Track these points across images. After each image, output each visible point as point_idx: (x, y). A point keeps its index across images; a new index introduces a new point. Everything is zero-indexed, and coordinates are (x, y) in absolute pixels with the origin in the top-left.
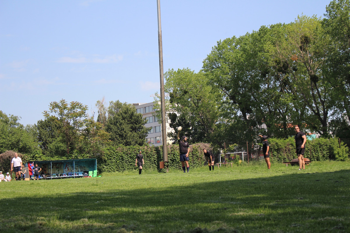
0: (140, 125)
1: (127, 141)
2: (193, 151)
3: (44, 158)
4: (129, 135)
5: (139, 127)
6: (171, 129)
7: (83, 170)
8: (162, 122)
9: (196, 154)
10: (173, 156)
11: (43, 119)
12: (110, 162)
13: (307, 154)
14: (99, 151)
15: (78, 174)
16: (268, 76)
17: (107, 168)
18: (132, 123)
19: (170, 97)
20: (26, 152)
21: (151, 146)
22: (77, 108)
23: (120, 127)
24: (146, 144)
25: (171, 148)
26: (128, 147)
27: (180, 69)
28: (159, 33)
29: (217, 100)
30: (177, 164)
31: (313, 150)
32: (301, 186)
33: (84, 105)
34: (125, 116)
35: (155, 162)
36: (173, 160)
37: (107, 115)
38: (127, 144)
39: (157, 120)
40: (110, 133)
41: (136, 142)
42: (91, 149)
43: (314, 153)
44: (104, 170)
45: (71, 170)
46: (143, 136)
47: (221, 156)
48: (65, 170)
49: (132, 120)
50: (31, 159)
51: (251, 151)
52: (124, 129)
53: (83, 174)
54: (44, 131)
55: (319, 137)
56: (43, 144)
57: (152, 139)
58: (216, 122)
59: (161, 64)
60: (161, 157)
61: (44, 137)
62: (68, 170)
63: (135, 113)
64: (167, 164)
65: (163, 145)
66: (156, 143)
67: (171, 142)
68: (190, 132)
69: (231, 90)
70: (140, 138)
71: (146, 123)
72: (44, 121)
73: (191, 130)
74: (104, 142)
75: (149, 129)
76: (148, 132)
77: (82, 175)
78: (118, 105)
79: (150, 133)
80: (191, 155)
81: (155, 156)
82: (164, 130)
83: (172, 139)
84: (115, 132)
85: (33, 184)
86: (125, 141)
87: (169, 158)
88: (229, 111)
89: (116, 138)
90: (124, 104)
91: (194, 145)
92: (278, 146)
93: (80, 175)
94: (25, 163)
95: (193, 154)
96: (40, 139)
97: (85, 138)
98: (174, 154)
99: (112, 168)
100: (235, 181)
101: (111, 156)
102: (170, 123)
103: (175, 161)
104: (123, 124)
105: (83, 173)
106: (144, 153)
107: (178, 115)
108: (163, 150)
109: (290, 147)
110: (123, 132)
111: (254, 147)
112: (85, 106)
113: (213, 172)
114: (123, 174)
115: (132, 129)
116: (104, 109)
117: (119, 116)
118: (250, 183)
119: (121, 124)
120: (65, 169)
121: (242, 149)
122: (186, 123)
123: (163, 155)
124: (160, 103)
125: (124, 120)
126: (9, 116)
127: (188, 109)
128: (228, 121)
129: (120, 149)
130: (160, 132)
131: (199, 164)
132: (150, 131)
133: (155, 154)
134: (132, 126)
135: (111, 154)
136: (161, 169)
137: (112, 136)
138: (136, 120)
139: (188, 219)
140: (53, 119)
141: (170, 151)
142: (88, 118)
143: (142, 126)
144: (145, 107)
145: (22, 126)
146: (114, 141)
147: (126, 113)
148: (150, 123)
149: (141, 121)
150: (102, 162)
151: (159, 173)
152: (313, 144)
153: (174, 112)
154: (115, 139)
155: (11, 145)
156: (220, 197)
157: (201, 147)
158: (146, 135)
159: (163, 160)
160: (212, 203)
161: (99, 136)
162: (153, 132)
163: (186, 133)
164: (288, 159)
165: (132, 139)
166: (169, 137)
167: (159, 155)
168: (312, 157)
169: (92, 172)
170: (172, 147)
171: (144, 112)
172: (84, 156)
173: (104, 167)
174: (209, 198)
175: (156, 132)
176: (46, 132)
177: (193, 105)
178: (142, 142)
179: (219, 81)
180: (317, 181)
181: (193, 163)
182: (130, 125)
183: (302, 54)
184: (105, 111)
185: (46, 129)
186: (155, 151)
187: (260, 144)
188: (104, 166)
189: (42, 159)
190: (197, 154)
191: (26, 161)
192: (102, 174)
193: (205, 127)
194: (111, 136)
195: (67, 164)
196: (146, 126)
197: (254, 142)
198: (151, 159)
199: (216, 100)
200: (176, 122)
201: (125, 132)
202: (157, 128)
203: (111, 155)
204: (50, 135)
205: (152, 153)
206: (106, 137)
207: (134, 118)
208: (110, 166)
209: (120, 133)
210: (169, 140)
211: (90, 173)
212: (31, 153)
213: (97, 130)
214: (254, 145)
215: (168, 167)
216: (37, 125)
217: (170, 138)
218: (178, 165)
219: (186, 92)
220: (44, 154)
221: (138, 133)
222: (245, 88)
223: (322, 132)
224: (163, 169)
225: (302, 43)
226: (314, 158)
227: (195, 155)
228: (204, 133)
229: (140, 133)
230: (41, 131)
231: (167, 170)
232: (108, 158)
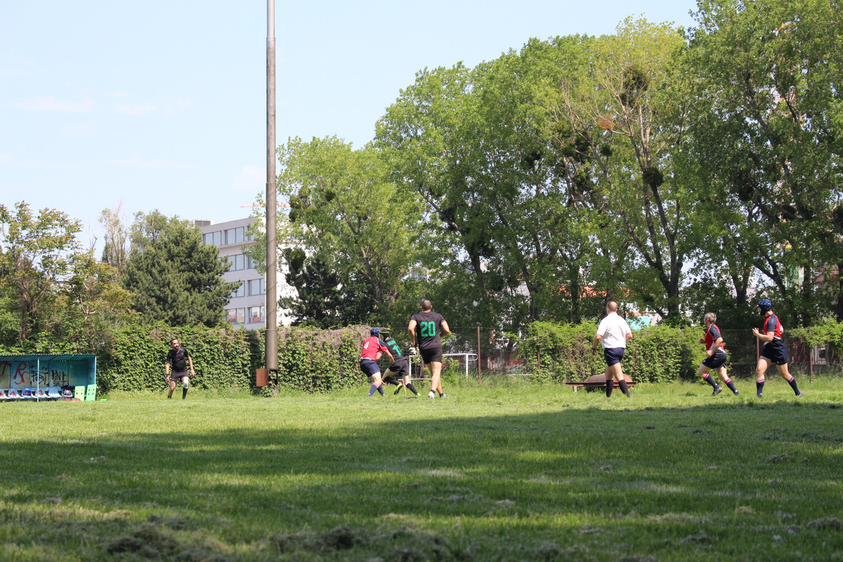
0: (211, 274)
1: (177, 313)
2: (341, 346)
4: (181, 299)
5: (209, 280)
6: (289, 287)
7: (61, 383)
8: (267, 269)
9: (348, 352)
10: (292, 356)
12: (131, 365)
13: (628, 364)
14: (103, 335)
15: (47, 393)
16: (540, 165)
17: (123, 381)
18: (190, 269)
19: (290, 208)
21: (236, 328)
22: (55, 225)
23: (159, 279)
24: (225, 323)
25: (287, 336)
26: (178, 328)
27: (317, 137)
28: (268, 42)
29: (407, 221)
30: (301, 378)
31: (642, 354)
32: (609, 439)
33: (72, 218)
34: (176, 251)
35: (246, 369)
36: (290, 367)
37: (128, 245)
38: (176, 321)
39: (253, 265)
40: (133, 291)
41: (200, 318)
42: (82, 329)
43: (643, 363)
44: (114, 385)
45: (31, 382)
46: (217, 304)
47: (412, 360)
48: (13, 381)
49: (191, 261)
51: (487, 353)
52: (169, 284)
53: (60, 393)
55: (659, 323)
57: (239, 311)
58: (403, 276)
59: (271, 123)
60: (260, 357)
62: (23, 381)
63: (201, 244)
64: (275, 375)
65: (267, 328)
66: (250, 322)
67: (287, 321)
68: (336, 299)
69: (444, 197)
70: (210, 307)
71: (226, 270)
73: (339, 293)
74: (117, 313)
75: (234, 287)
76: (230, 295)
77: (57, 395)
78: (156, 222)
79: (236, 297)
80: (336, 356)
81: (247, 354)
82: (271, 288)
83: (290, 314)
84: (147, 290)
86: (170, 313)
87: (281, 362)
88: (436, 248)
89: (149, 304)
90: (172, 219)
91: (345, 330)
92: (556, 342)
93: (51, 395)
95: (341, 353)
97: (70, 304)
98: (294, 352)
99: (135, 380)
100: (444, 421)
101: (133, 351)
102: (288, 272)
103: (295, 368)
104: (168, 271)
105: (60, 390)
106: (219, 346)
107: (307, 255)
108: (266, 339)
109: (585, 346)
110: (168, 292)
111: (496, 341)
112: (74, 222)
113: (390, 400)
115: (190, 285)
116: (120, 230)
117: (159, 248)
118: (482, 428)
119: (162, 271)
120: (15, 378)
121: (467, 345)
122: (327, 273)
123: (266, 352)
124: (263, 220)
125: (172, 260)
127: (335, 240)
128: (434, 275)
129: (159, 332)
130: (260, 294)
131: (355, 380)
132: (236, 292)
133: (246, 350)
134: (193, 277)
135: (134, 346)
136: (260, 388)
137: (138, 301)
138: (203, 262)
139: (318, 508)
141: (285, 343)
142: (79, 252)
143: (216, 277)
144: (226, 231)
146: (144, 313)
147: (178, 243)
148: (237, 272)
149: (215, 265)
150: (111, 366)
151: (252, 397)
152: (644, 339)
153: (299, 246)
154: (146, 307)
156: (404, 459)
157: (362, 335)
158: (225, 300)
159: (266, 364)
160: (382, 470)
161: (105, 298)
162: (243, 295)
163: (326, 300)
164: (578, 374)
165: (189, 309)
166: (284, 308)
167: (256, 352)
168: (638, 372)
169: (83, 388)
170: (289, 332)
171: (223, 243)
172: (64, 346)
173: (114, 378)
174: (377, 460)
175: (250, 294)
177: (347, 229)
178: (215, 319)
179: (415, 172)
180: (648, 428)
181: (342, 375)
182: (186, 275)
183: (625, 114)
184: (123, 235)
186: (246, 343)
187: (509, 334)
188: (115, 375)
190: (352, 354)
192: (108, 393)
193: (374, 288)
194: (135, 299)
195: (20, 366)
196: (227, 278)
197: (498, 328)
198: (234, 361)
199: (405, 220)
200: (303, 271)
201: (172, 291)
202: (255, 285)
203: (133, 348)
205: (237, 347)
206: (122, 301)
207: (198, 257)
208: (129, 376)
209: (158, 293)
210: (283, 315)
211: (79, 390)
213: (102, 283)
214: (496, 337)
215: (276, 383)
217: (286, 311)
218: (302, 380)
219: (330, 196)
221: (206, 296)
222: (480, 193)
223: (666, 312)
224: (263, 388)
225: (627, 86)
226: (643, 375)
227: (347, 355)
228: (372, 303)
231: (274, 391)
232: (125, 354)
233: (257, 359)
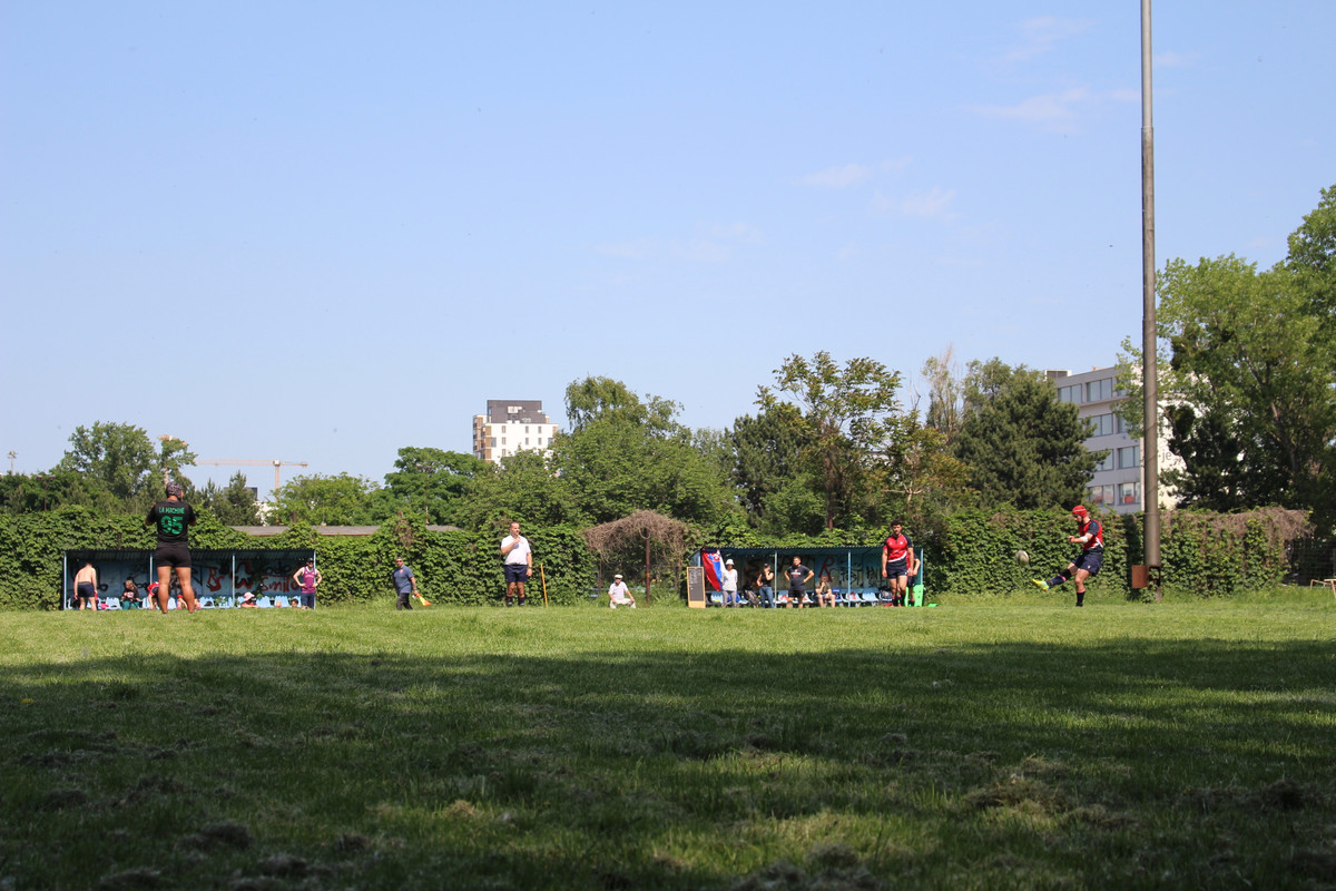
0: (1068, 440)
1: (1025, 493)
2: (1246, 535)
3: (753, 539)
4: (1030, 473)
5: (1066, 448)
6: (1173, 457)
7: (878, 584)
8: (1145, 433)
9: (1256, 544)
10: (1180, 549)
11: (755, 412)
12: (968, 560)
14: (932, 522)
15: (860, 595)
17: (957, 581)
18: (1043, 434)
19: (1172, 353)
20: (697, 518)
21: (1103, 511)
22: (869, 379)
23: (1002, 447)
25: (1173, 521)
26: (1028, 513)
27: (1206, 259)
28: (1143, 134)
30: (1192, 577)
33: (889, 370)
34: (1022, 410)
35: (1118, 565)
36: (1177, 563)
37: (960, 404)
38: (1025, 502)
39: (1125, 428)
40: (968, 464)
41: (1055, 498)
44: (947, 586)
45: (840, 583)
46: (1076, 480)
49: (1042, 423)
50: (712, 541)
52: (1014, 454)
53: (877, 595)
54: (753, 453)
56: (751, 495)
57: (1106, 489)
58: (1329, 440)
59: (1147, 239)
60: (1138, 550)
61: (753, 470)
63: (1055, 401)
64: (1157, 573)
65: (1146, 510)
66: (1120, 503)
67: (1171, 502)
68: (1238, 472)
70: (1068, 483)
71: (1089, 436)
72: (755, 418)
73: (1241, 464)
75: (1099, 457)
76: (1094, 467)
77: (874, 599)
78: (997, 374)
79: (1103, 470)
80: (1238, 549)
81: (1120, 545)
82: (1150, 458)
83: (1174, 492)
84: (987, 462)
85: (718, 618)
86: (1016, 492)
87: (1165, 556)
89: (988, 480)
90: (1018, 370)
91: (1251, 513)
93: (866, 598)
94: (692, 552)
95: (1247, 545)
96: (742, 477)
98: (1182, 543)
99: (973, 580)
101: (969, 542)
102: (1172, 437)
103: (1184, 564)
104: (1014, 437)
105: (877, 592)
107: (1198, 414)
108: (1144, 526)
112: (892, 373)
114: (1009, 601)
115: (1041, 456)
116: (950, 385)
117: (1000, 408)
119: (1005, 438)
122: (1225, 438)
123: (1145, 543)
124: (1138, 371)
125: (1017, 423)
126: (643, 400)
129: (1002, 518)
130: (1136, 466)
131: (1266, 580)
132: (1102, 464)
133: (1119, 541)
134: (1043, 446)
135: (971, 535)
136: (1138, 591)
137: (974, 476)
138: (1058, 425)
140: (785, 414)
141: (1169, 531)
142: (899, 415)
143: (1075, 444)
144: (1088, 384)
145: (685, 434)
146: (983, 492)
147: (1025, 400)
148: (1103, 437)
149: (1074, 428)
150: (942, 561)
151: (1127, 603)
153: (1185, 403)
154: (985, 484)
155: (648, 491)
157: (1274, 520)
158: (1088, 475)
159: (1145, 559)
161: (933, 473)
162: (1110, 467)
163: (1223, 474)
165: (1040, 486)
166: (1167, 485)
167: (1131, 543)
170: (1175, 517)
171: (1085, 399)
173: (946, 576)
176: (762, 454)
177: (1251, 379)
178: (1074, 498)
181: (1247, 574)
182: (1035, 442)
184: (954, 391)
185: (760, 446)
186: (1118, 531)
188: (947, 573)
189: (745, 542)
190: (1261, 545)
191: (697, 545)
192: (939, 597)
194: (971, 474)
195: (827, 561)
196: (1089, 446)
200: (1192, 436)
201: (1019, 463)
202: (1127, 454)
203: (969, 538)
204: (772, 464)
206: (956, 476)
207: (1051, 418)
208: (965, 574)
209: (1000, 465)
210: (1166, 494)
212: (713, 522)
215: (1159, 585)
216: (732, 430)
217: (1170, 489)
218: (1194, 580)
220: (753, 526)
221: (1062, 469)
224: (1142, 591)
227: (1254, 547)
228: (1286, 477)
229: (1067, 467)
230: (743, 451)
231: (1156, 594)
232: (960, 546)
233: (1135, 552)
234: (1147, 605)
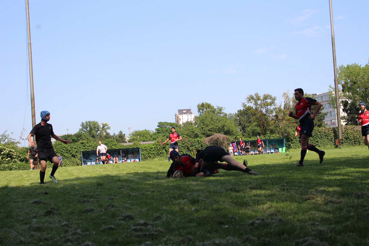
6: (344, 113)
7: (274, 148)
8: (337, 108)
11: (242, 108)
14: (286, 132)
15: (270, 151)
17: (293, 146)
19: (342, 88)
20: (230, 135)
21: (328, 127)
22: (268, 99)
24: (324, 126)
25: (345, 128)
27: (349, 65)
28: (332, 36)
30: (350, 141)
33: (273, 96)
35: (332, 140)
36: (346, 138)
37: (291, 103)
39: (332, 107)
44: (291, 147)
46: (321, 120)
50: (234, 140)
53: (274, 150)
54: (242, 118)
56: (243, 128)
57: (328, 122)
59: (334, 61)
61: (242, 122)
64: (342, 141)
65: (338, 126)
66: (332, 125)
67: (344, 124)
70: (319, 121)
71: (323, 109)
72: (242, 110)
76: (325, 116)
79: (327, 117)
82: (338, 113)
83: (345, 121)
87: (343, 137)
93: (272, 151)
96: (240, 124)
97: (275, 123)
98: (347, 134)
99: (297, 145)
102: (343, 108)
103: (348, 139)
106: (323, 133)
107: (349, 102)
108: (338, 130)
122: (356, 108)
123: (338, 134)
124: (334, 93)
126: (215, 107)
127: (358, 96)
130: (335, 115)
132: (327, 115)
133: (332, 134)
140: (249, 108)
141: (344, 131)
142: (277, 107)
144: (322, 96)
145: (226, 115)
148: (326, 109)
150: (289, 141)
151: (335, 149)
153: (346, 100)
155: (218, 129)
158: (323, 118)
159: (338, 138)
161: (286, 120)
162: (329, 116)
163: (356, 116)
167: (335, 134)
170: (345, 127)
171: (321, 100)
172: (274, 136)
175: (331, 116)
176: (245, 118)
177: (362, 93)
178: (320, 124)
184: (290, 100)
185: (244, 116)
186: (332, 131)
188: (291, 144)
191: (230, 141)
192: (289, 150)
198: (328, 137)
200: (348, 107)
202: (333, 113)
204: (247, 121)
205: (329, 133)
208: (295, 144)
210: (343, 122)
211: (280, 149)
212: (234, 135)
213: (284, 116)
215: (342, 144)
216: (237, 113)
217: (344, 121)
219: (355, 83)
220: (244, 136)
224: (338, 145)
230: (240, 118)
231: (342, 146)
233: (336, 136)
234: (340, 149)
